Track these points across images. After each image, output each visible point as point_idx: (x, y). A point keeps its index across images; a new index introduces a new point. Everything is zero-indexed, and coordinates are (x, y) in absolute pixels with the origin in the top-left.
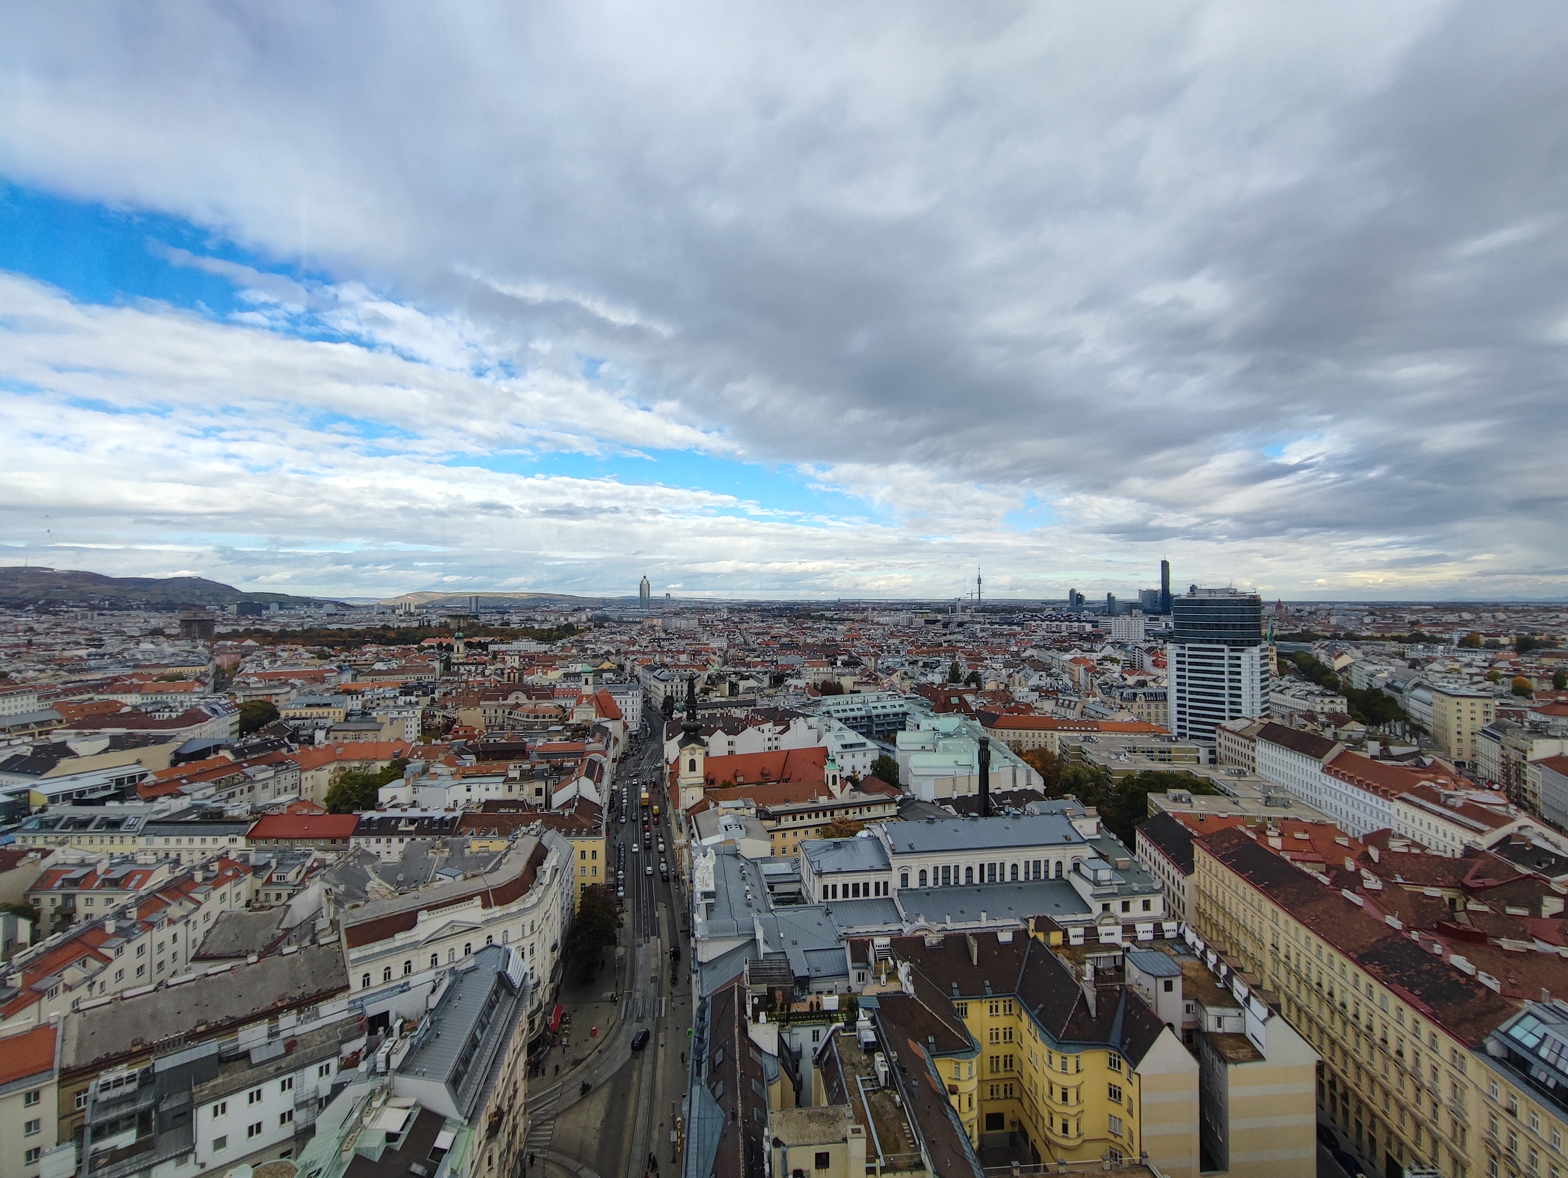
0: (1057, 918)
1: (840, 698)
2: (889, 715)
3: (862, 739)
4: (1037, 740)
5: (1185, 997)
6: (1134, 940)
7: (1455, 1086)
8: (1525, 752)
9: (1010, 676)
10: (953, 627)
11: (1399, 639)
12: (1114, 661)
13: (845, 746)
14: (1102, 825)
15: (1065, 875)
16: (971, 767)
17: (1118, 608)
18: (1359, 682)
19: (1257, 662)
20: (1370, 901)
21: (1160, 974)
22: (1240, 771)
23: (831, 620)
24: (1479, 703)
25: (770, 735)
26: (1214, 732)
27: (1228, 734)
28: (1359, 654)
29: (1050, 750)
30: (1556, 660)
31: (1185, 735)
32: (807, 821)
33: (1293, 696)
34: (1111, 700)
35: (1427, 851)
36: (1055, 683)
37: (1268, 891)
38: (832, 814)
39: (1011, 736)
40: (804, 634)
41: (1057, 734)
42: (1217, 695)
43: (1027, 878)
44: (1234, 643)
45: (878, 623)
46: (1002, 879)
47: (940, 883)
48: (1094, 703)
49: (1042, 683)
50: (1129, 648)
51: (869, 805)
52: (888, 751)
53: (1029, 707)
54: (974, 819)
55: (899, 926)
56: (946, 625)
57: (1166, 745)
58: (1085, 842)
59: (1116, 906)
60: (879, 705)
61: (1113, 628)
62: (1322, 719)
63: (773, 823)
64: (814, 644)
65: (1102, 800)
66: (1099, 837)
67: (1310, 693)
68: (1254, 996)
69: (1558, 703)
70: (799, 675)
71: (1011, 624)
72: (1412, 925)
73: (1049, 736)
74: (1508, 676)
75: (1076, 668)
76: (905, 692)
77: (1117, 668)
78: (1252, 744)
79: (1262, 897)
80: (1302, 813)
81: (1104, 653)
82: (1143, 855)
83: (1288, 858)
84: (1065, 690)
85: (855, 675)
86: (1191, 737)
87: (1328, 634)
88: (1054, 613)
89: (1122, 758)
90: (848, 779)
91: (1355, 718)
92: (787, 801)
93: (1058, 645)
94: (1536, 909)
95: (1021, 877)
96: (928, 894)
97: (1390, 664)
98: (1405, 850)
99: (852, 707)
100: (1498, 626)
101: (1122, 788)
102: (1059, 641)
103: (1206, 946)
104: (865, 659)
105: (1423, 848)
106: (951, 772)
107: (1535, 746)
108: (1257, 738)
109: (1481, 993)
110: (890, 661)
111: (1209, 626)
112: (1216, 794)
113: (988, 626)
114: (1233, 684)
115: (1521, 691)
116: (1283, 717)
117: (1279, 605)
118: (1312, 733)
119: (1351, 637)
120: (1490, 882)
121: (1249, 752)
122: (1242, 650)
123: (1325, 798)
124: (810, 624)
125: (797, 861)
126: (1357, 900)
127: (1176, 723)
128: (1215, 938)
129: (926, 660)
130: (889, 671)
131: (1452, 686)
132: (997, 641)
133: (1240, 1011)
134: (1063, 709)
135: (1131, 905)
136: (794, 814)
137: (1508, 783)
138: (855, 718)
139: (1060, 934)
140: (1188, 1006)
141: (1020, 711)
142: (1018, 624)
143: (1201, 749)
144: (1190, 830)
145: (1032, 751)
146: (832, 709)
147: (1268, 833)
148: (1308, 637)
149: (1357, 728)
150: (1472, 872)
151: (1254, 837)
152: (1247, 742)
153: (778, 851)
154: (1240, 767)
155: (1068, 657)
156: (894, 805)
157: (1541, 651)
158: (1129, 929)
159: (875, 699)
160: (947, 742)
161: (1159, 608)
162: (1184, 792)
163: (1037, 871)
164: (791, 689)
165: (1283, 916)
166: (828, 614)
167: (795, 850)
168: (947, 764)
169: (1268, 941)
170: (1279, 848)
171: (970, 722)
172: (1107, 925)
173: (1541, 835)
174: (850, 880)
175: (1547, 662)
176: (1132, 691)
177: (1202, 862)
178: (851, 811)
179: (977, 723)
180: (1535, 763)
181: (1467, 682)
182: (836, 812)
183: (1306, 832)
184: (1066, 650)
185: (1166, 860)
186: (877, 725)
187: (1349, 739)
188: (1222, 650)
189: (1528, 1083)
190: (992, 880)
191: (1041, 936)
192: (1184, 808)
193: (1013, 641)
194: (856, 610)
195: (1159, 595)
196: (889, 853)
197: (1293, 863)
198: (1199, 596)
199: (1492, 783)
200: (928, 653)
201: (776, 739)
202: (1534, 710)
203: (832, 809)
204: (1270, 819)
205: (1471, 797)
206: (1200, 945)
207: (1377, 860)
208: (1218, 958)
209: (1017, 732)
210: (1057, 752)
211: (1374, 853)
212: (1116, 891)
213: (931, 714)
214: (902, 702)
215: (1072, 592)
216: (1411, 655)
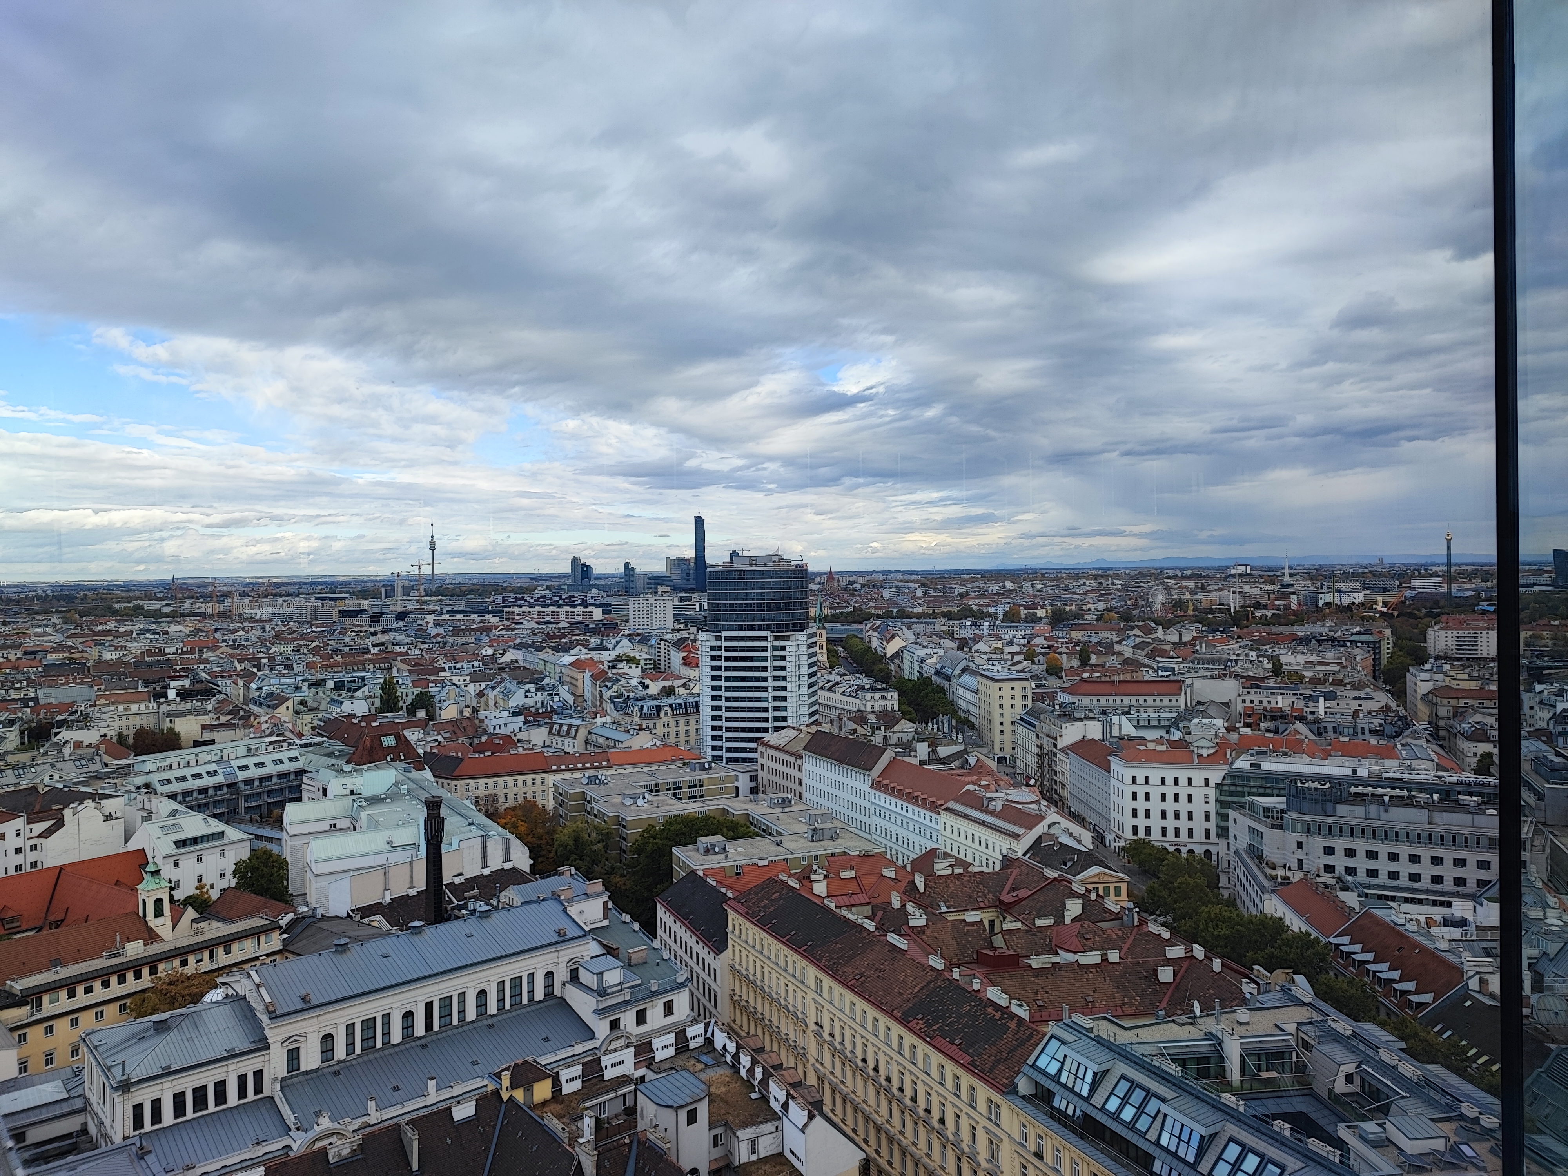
0: (544, 1061)
1: (173, 757)
2: (269, 778)
3: (216, 826)
4: (521, 790)
5: (712, 1126)
6: (650, 1063)
7: (992, 1143)
8: (1055, 739)
9: (481, 694)
10: (387, 621)
11: (948, 615)
12: (632, 661)
13: (181, 844)
14: (610, 905)
15: (557, 992)
16: (415, 846)
17: (639, 584)
18: (910, 672)
19: (805, 651)
20: (915, 941)
21: (682, 1103)
22: (784, 800)
23: (157, 616)
24: (1018, 685)
25: (19, 842)
26: (754, 750)
27: (771, 752)
28: (910, 635)
29: (540, 802)
30: (1082, 633)
31: (720, 758)
32: (99, 993)
33: (843, 694)
34: (627, 719)
35: (970, 869)
36: (548, 700)
37: (810, 955)
38: (153, 971)
39: (482, 788)
40: (98, 643)
41: (550, 778)
42: (758, 700)
43: (501, 1008)
44: (779, 628)
45: (252, 619)
46: (462, 1019)
47: (358, 1050)
48: (603, 725)
49: (530, 702)
50: (653, 641)
51: (226, 942)
52: (270, 839)
53: (509, 741)
54: (417, 931)
55: (287, 1141)
56: (375, 618)
57: (698, 775)
58: (585, 934)
59: (628, 1019)
60: (250, 761)
61: (631, 614)
62: (872, 719)
63: (25, 1011)
64: (119, 662)
65: (613, 868)
66: (606, 923)
67: (861, 688)
68: (793, 1098)
69: (1083, 680)
70: (84, 721)
71: (482, 613)
72: (954, 960)
73: (538, 782)
74: (1043, 654)
75: (580, 676)
76: (300, 735)
77: (635, 672)
78: (799, 762)
79: (804, 963)
80: (850, 844)
81: (619, 651)
82: (665, 937)
83: (832, 906)
84: (564, 708)
85: (206, 713)
86: (729, 760)
87: (880, 612)
88: (548, 594)
89: (640, 802)
90: (190, 901)
91: (905, 715)
92: (59, 962)
93: (553, 643)
94: (1059, 914)
95: (493, 1009)
96: (337, 1073)
97: (940, 646)
98: (949, 872)
99: (196, 770)
100: (1035, 596)
101: (639, 849)
102: (554, 636)
103: (739, 1047)
104: (224, 684)
105: (966, 865)
106: (380, 860)
107: (1064, 731)
108: (804, 753)
109: (1013, 1025)
110: (273, 684)
111: (750, 608)
112: (758, 835)
113: (446, 617)
114: (777, 683)
115: (1054, 670)
116: (832, 722)
117: (830, 575)
118: (862, 739)
119: (904, 616)
120: (1023, 893)
121: (795, 773)
122: (787, 638)
123: (875, 820)
124: (111, 625)
125: (77, 1073)
126: (901, 943)
127: (709, 743)
128: (752, 1032)
129: (338, 677)
130: (273, 701)
131: (995, 668)
132: (461, 639)
133: (777, 1123)
134: (560, 739)
135: (649, 1013)
136: (70, 986)
137: (1042, 777)
138: (203, 791)
139: (548, 1083)
140: (716, 1137)
141: (496, 749)
142: (494, 613)
143: (740, 775)
144: (723, 890)
145: (513, 809)
146: (155, 779)
147: (813, 877)
148: (860, 616)
149: (906, 728)
150: (1007, 887)
151: (797, 886)
152: (792, 759)
153: (37, 1063)
154: (784, 795)
155: (568, 659)
156: (276, 935)
157: (1071, 623)
158: (644, 1049)
159: (243, 751)
160: (374, 811)
161: (692, 583)
162: (719, 838)
163: (516, 994)
164: (67, 751)
165: (827, 982)
166: (150, 605)
167: (75, 1052)
168: (373, 848)
169: (811, 1020)
170: (824, 894)
171: (414, 774)
172: (615, 1051)
173: (1066, 831)
174: (187, 1084)
175: (1075, 634)
176: (655, 703)
177: (737, 932)
178: (192, 959)
179: (427, 774)
180: (1063, 750)
181: (1009, 662)
182: (161, 967)
183: (852, 868)
184: (566, 650)
185: (694, 938)
186: (247, 797)
187: (899, 743)
188: (765, 639)
189: (1052, 1117)
190: (446, 1024)
191: (519, 1095)
192: (716, 861)
193: (486, 639)
194: (207, 597)
195: (692, 565)
196: (265, 1019)
197: (838, 911)
198: (738, 567)
199: (1029, 778)
200: (344, 665)
201: (34, 848)
202: (1063, 690)
203: (152, 963)
204: (816, 858)
205: (1009, 798)
206: (731, 1047)
207: (922, 890)
208: (752, 1058)
209: (491, 781)
210: (551, 804)
211: (919, 881)
212: (628, 997)
213: (347, 768)
214: (295, 753)
215: (575, 561)
216: (960, 633)
